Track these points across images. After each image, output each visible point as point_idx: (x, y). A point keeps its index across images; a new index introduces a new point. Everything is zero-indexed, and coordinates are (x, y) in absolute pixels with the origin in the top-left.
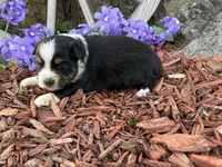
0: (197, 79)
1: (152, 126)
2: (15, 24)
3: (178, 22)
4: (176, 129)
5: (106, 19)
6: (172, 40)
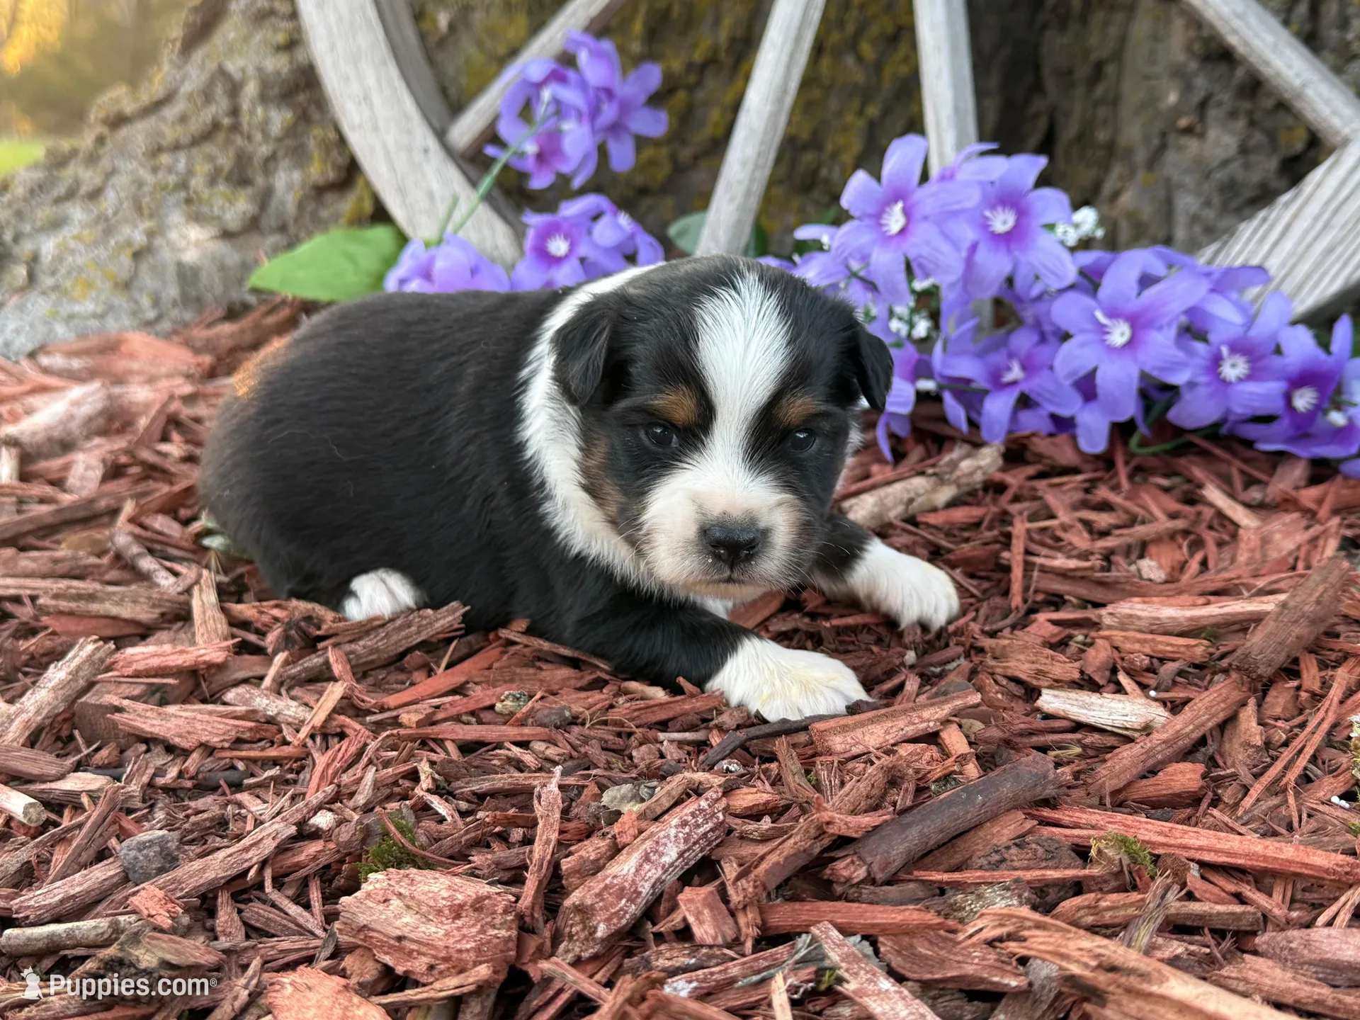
2: (542, 181)
5: (894, 222)
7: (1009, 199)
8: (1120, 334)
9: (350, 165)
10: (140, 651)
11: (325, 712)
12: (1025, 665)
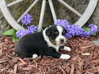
0: (94, 57)
2: (26, 24)
3: (96, 27)
6: (95, 35)
9: (8, 24)
10: (20, 64)
11: (37, 66)
12: (79, 52)
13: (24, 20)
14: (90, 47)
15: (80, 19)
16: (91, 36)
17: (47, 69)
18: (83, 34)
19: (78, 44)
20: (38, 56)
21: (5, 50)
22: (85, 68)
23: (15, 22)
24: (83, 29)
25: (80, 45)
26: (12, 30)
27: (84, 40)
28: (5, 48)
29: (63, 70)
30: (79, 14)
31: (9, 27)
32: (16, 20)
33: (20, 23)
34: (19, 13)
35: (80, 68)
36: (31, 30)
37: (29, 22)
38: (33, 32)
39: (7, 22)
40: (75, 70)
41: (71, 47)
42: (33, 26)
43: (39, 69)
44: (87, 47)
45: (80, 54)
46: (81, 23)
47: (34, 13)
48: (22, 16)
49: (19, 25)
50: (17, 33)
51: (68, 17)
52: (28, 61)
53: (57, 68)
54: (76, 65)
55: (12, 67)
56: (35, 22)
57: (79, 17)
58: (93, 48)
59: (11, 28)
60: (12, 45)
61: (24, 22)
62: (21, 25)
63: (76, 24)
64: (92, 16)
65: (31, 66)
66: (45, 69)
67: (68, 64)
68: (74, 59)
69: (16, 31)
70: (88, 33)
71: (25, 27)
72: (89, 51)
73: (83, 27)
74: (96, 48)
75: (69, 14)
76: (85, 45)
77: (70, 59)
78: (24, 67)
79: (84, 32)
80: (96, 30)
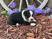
0: (48, 24)
1: (29, 35)
2: (13, 8)
3: (49, 9)
4: (34, 36)
5: (30, 8)
6: (49, 13)
7: (33, 7)
8: (37, 11)
9: (3, 8)
10: (10, 28)
11: (18, 29)
12: (40, 22)
13: (11, 5)
14: (45, 20)
15: (41, 5)
16: (47, 14)
17: (24, 31)
18: (42, 13)
19: (40, 18)
20: (19, 24)
21: (2, 22)
22: (43, 29)
23: (7, 7)
24: (42, 10)
25: (41, 18)
26: (5, 11)
27: (43, 16)
28: (2, 21)
29: (32, 31)
30: (40, 2)
31: (3, 9)
32: (7, 5)
33: (9, 7)
34: (8, 2)
35: (40, 29)
36: (15, 11)
37: (14, 6)
38: (16, 12)
39: (2, 6)
40: (38, 31)
41: (36, 20)
42: (16, 8)
43: (20, 31)
44: (44, 19)
45: (41, 23)
46: (41, 7)
47: (17, 2)
48: (10, 4)
49: (9, 8)
50: (8, 13)
51: (35, 4)
52: (14, 27)
53: (29, 30)
54: (39, 28)
55: (6, 30)
56: (17, 7)
57: (41, 4)
58: (47, 20)
59: (4, 10)
60: (5, 19)
61: (11, 7)
62: (10, 8)
63: (39, 7)
64: (47, 3)
65: (16, 29)
66: (23, 31)
67: (34, 28)
68: (38, 25)
69: (7, 11)
70: (45, 12)
71: (12, 9)
72: (45, 21)
73: (42, 9)
74: (49, 20)
75: (35, 2)
76: (43, 18)
77: (35, 26)
78: (12, 30)
79: (43, 11)
80: (49, 11)
